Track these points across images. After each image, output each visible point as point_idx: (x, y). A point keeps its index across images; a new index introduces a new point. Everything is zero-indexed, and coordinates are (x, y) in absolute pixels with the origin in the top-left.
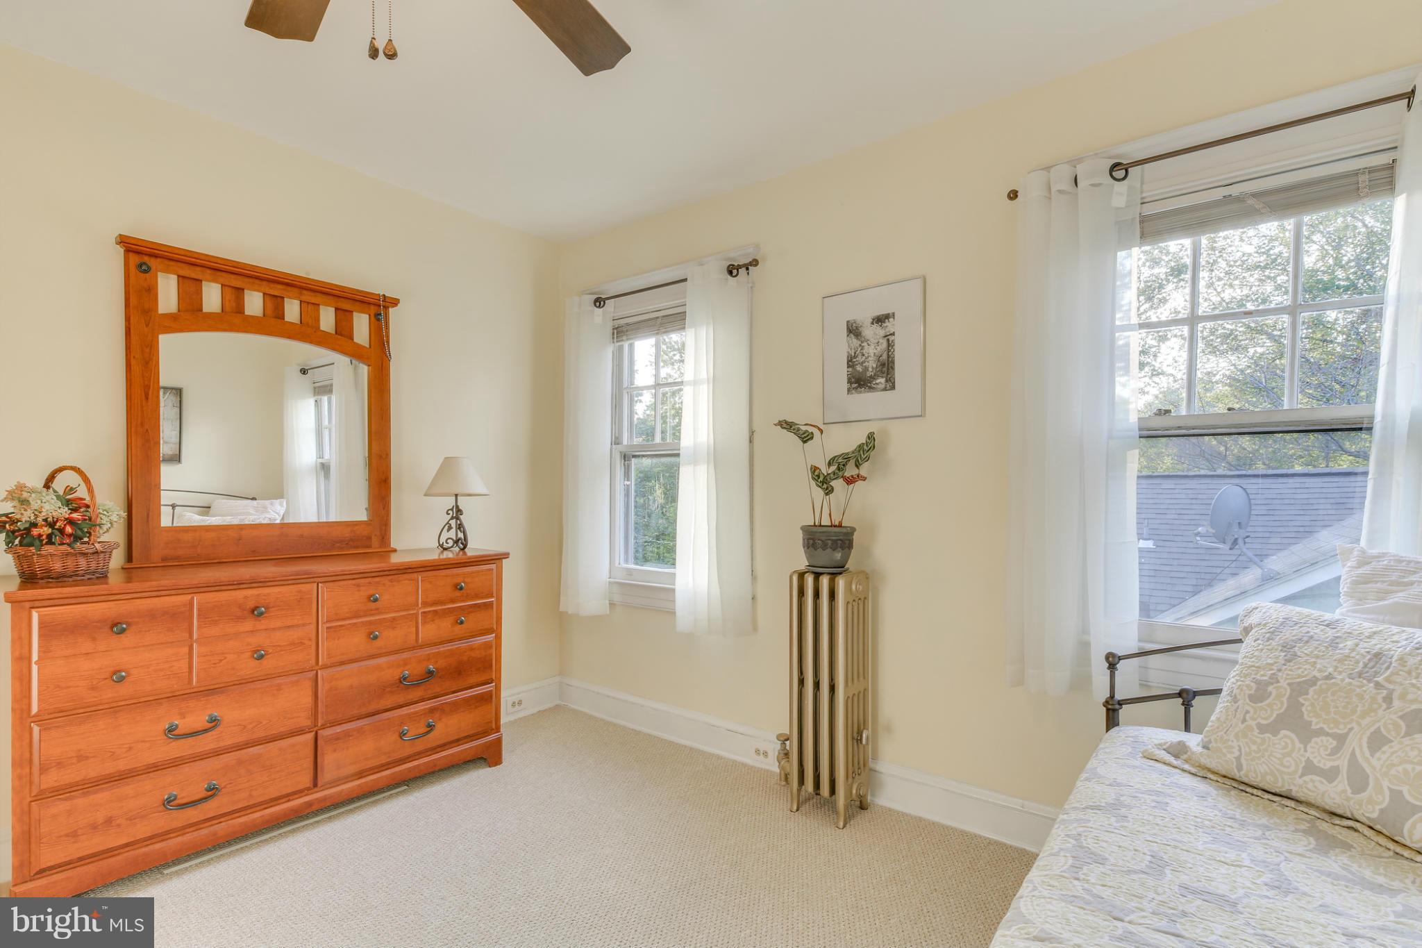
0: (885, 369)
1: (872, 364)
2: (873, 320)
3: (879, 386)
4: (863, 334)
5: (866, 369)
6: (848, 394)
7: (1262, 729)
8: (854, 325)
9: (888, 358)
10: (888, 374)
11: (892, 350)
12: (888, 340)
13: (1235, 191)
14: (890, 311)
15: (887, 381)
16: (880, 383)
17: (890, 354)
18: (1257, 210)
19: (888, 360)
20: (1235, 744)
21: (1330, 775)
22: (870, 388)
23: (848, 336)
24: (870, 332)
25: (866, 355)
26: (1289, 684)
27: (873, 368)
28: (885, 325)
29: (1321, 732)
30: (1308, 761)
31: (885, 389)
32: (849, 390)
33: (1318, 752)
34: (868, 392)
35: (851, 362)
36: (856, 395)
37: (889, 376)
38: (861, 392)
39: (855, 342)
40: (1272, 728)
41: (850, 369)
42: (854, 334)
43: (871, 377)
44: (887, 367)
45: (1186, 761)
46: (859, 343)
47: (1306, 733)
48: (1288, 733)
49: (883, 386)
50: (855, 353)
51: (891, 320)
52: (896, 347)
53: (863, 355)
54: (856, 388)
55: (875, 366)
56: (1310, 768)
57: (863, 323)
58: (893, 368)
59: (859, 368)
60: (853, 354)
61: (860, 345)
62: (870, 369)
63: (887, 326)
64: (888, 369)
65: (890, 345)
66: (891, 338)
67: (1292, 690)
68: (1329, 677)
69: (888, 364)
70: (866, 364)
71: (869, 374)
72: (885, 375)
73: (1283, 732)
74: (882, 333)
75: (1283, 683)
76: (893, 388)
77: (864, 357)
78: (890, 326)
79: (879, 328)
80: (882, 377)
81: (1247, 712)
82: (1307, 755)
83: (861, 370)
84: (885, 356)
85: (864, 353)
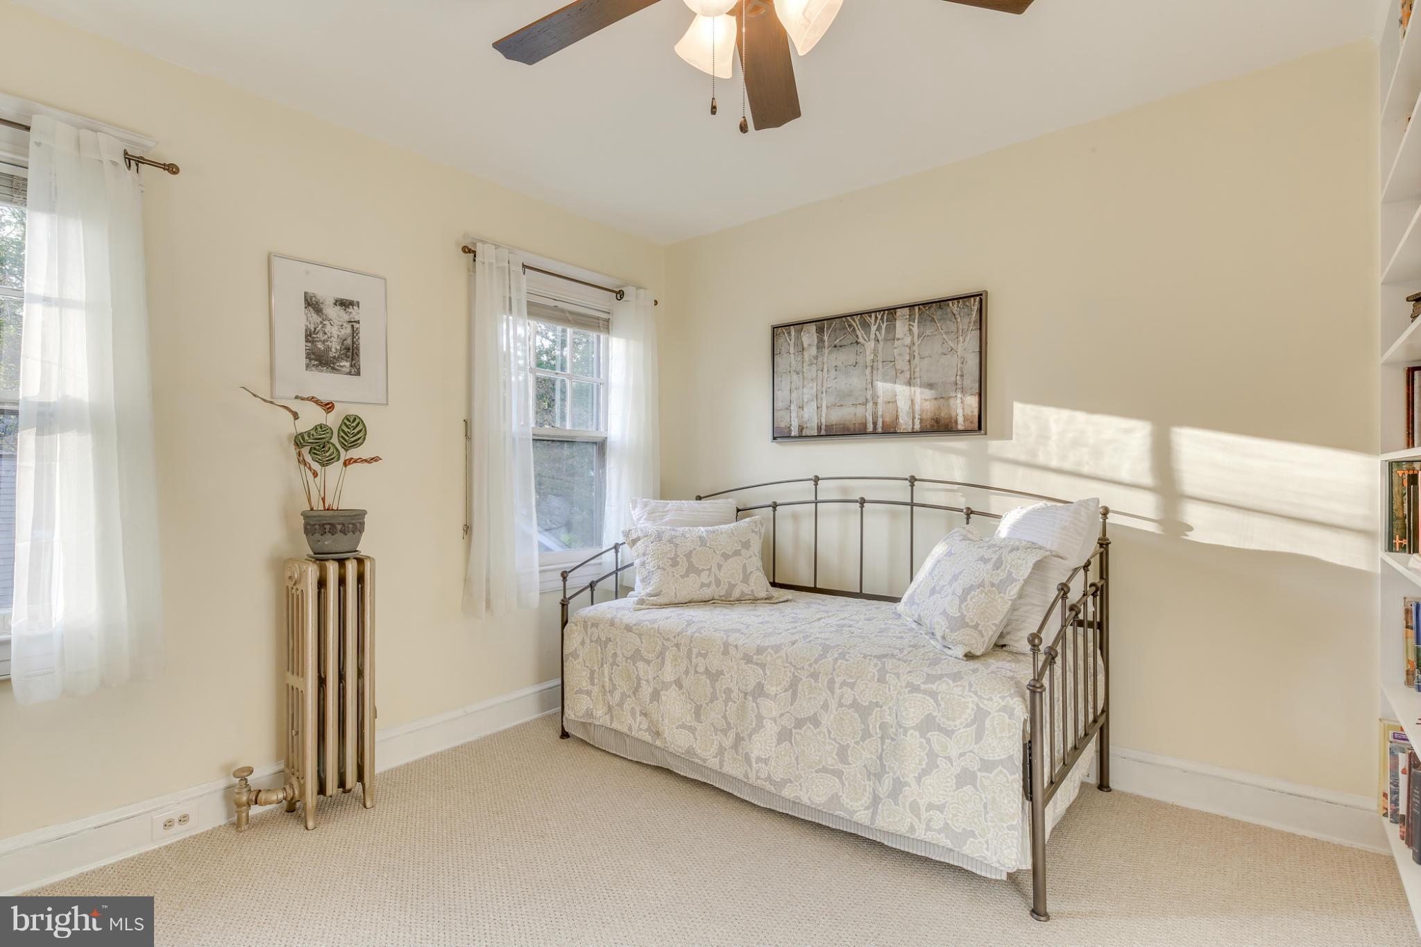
0: (350, 354)
1: (335, 346)
2: (336, 301)
3: (343, 369)
4: (324, 311)
5: (329, 349)
6: (306, 370)
7: (682, 577)
8: (314, 298)
9: (353, 343)
10: (352, 360)
11: (357, 337)
12: (353, 326)
13: (560, 305)
14: (355, 299)
15: (351, 366)
16: (344, 366)
17: (355, 340)
18: (569, 321)
19: (353, 346)
20: (673, 587)
21: (708, 585)
22: (333, 368)
23: (306, 308)
24: (333, 312)
25: (329, 335)
26: (684, 555)
27: (336, 349)
28: (349, 311)
29: (703, 570)
30: (702, 582)
31: (350, 373)
32: (307, 366)
33: (704, 578)
34: (330, 372)
35: (310, 336)
36: (316, 372)
37: (354, 362)
38: (322, 371)
39: (315, 318)
40: (686, 575)
41: (309, 344)
42: (313, 308)
43: (334, 357)
44: (351, 352)
45: (647, 605)
46: (320, 319)
47: (698, 572)
48: (692, 575)
49: (348, 370)
50: (315, 329)
51: (356, 308)
52: (361, 335)
53: (325, 333)
54: (317, 366)
55: (338, 348)
56: (703, 585)
57: (324, 300)
58: (358, 355)
59: (320, 345)
60: (313, 330)
61: (321, 322)
62: (333, 350)
63: (351, 313)
64: (353, 354)
65: (355, 333)
66: (356, 326)
67: (687, 558)
68: (695, 549)
69: (353, 350)
70: (328, 343)
71: (332, 354)
72: (350, 359)
73: (690, 575)
74: (346, 317)
75: (681, 556)
76: (358, 374)
77: (326, 336)
78: (354, 313)
79: (343, 311)
80: (347, 361)
81: (673, 572)
82: (701, 580)
83: (323, 349)
84: (349, 341)
85: (326, 331)
